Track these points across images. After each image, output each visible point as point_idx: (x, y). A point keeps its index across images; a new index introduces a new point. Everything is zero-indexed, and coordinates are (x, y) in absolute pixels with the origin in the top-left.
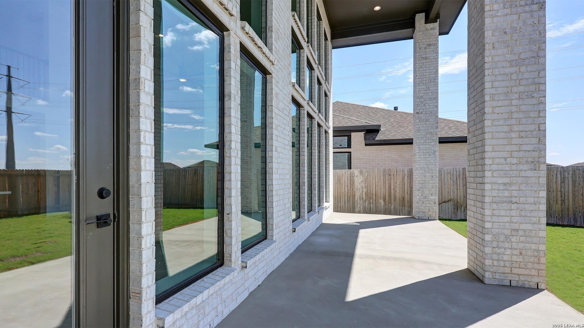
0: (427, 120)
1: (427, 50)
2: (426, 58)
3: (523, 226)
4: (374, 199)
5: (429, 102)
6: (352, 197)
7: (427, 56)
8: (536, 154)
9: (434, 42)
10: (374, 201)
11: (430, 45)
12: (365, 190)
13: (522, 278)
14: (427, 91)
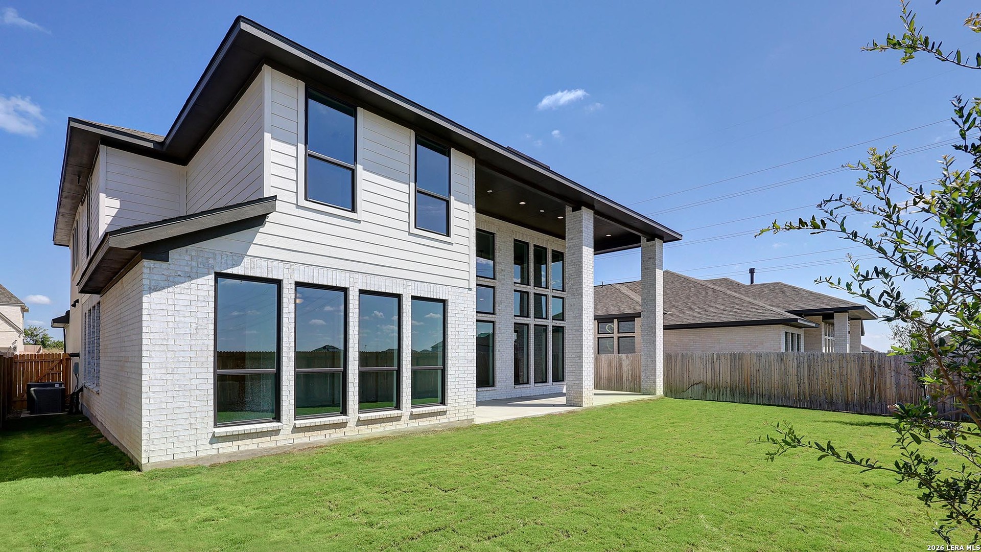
0: (649, 317)
1: (648, 262)
2: (648, 269)
3: (577, 382)
4: (638, 380)
5: (650, 303)
6: (619, 377)
7: (649, 267)
8: (580, 354)
9: (653, 256)
10: (638, 383)
11: (650, 258)
12: (630, 373)
13: (576, 402)
14: (649, 295)
